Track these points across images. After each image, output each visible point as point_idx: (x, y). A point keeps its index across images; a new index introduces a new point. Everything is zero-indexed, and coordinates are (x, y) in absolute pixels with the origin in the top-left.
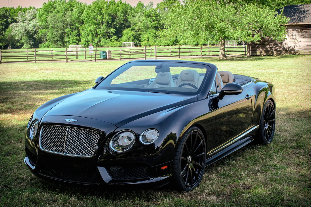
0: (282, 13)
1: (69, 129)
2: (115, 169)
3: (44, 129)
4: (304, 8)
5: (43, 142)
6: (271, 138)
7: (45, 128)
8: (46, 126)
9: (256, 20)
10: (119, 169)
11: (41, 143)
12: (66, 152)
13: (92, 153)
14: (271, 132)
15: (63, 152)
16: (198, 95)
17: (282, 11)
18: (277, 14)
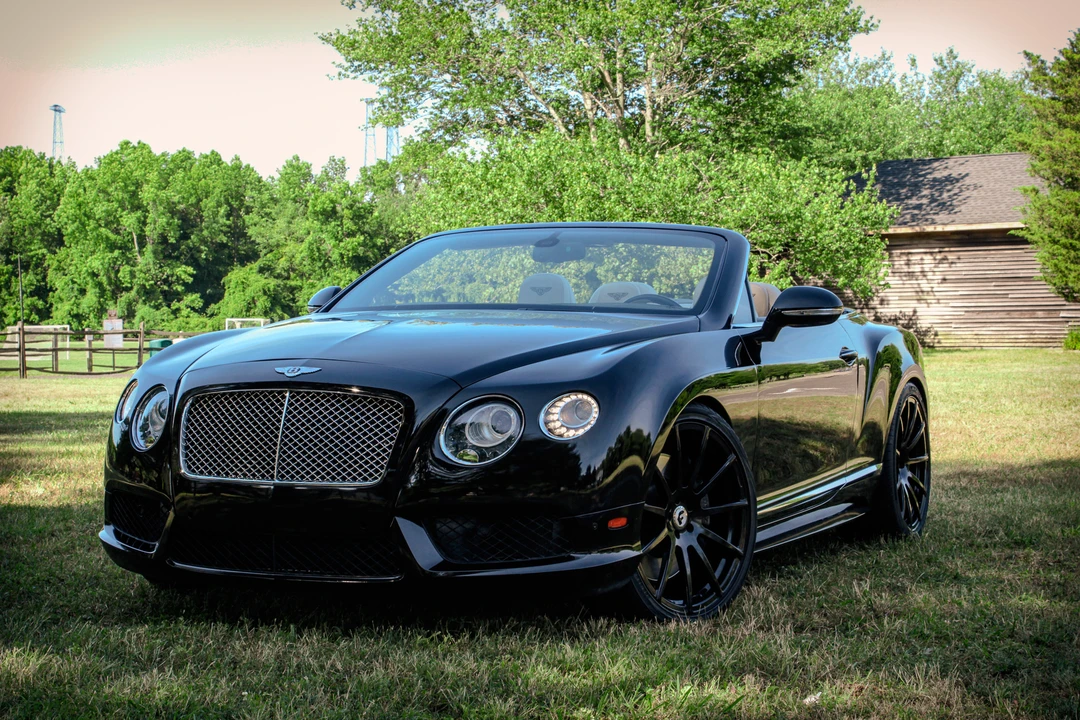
0: (869, 183)
1: (293, 397)
2: (454, 525)
3: (196, 409)
4: (946, 168)
5: (191, 452)
6: (919, 520)
7: (201, 405)
8: (203, 397)
9: (775, 210)
10: (467, 526)
11: (187, 455)
12: (283, 476)
13: (377, 471)
14: (920, 500)
15: (272, 476)
16: (700, 316)
17: (872, 177)
18: (851, 188)
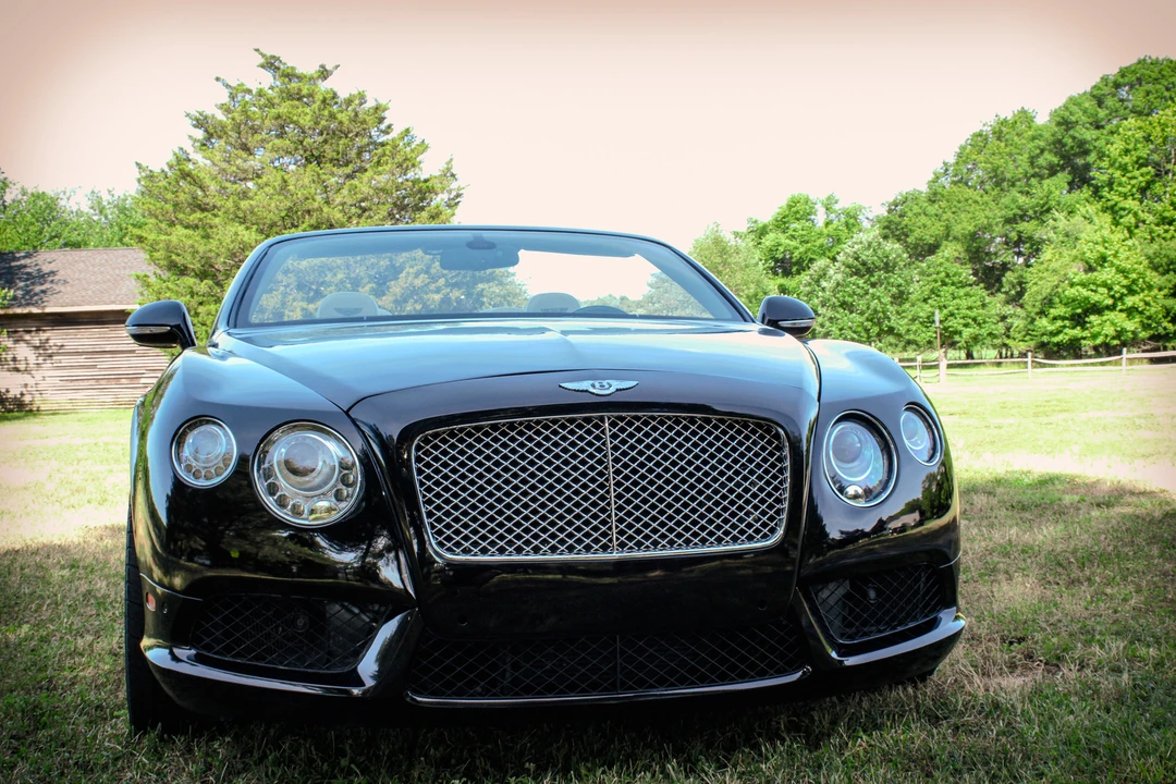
1: (613, 424)
3: (428, 453)
4: (37, 265)
11: (433, 526)
12: (623, 545)
13: (766, 525)
15: (604, 547)
